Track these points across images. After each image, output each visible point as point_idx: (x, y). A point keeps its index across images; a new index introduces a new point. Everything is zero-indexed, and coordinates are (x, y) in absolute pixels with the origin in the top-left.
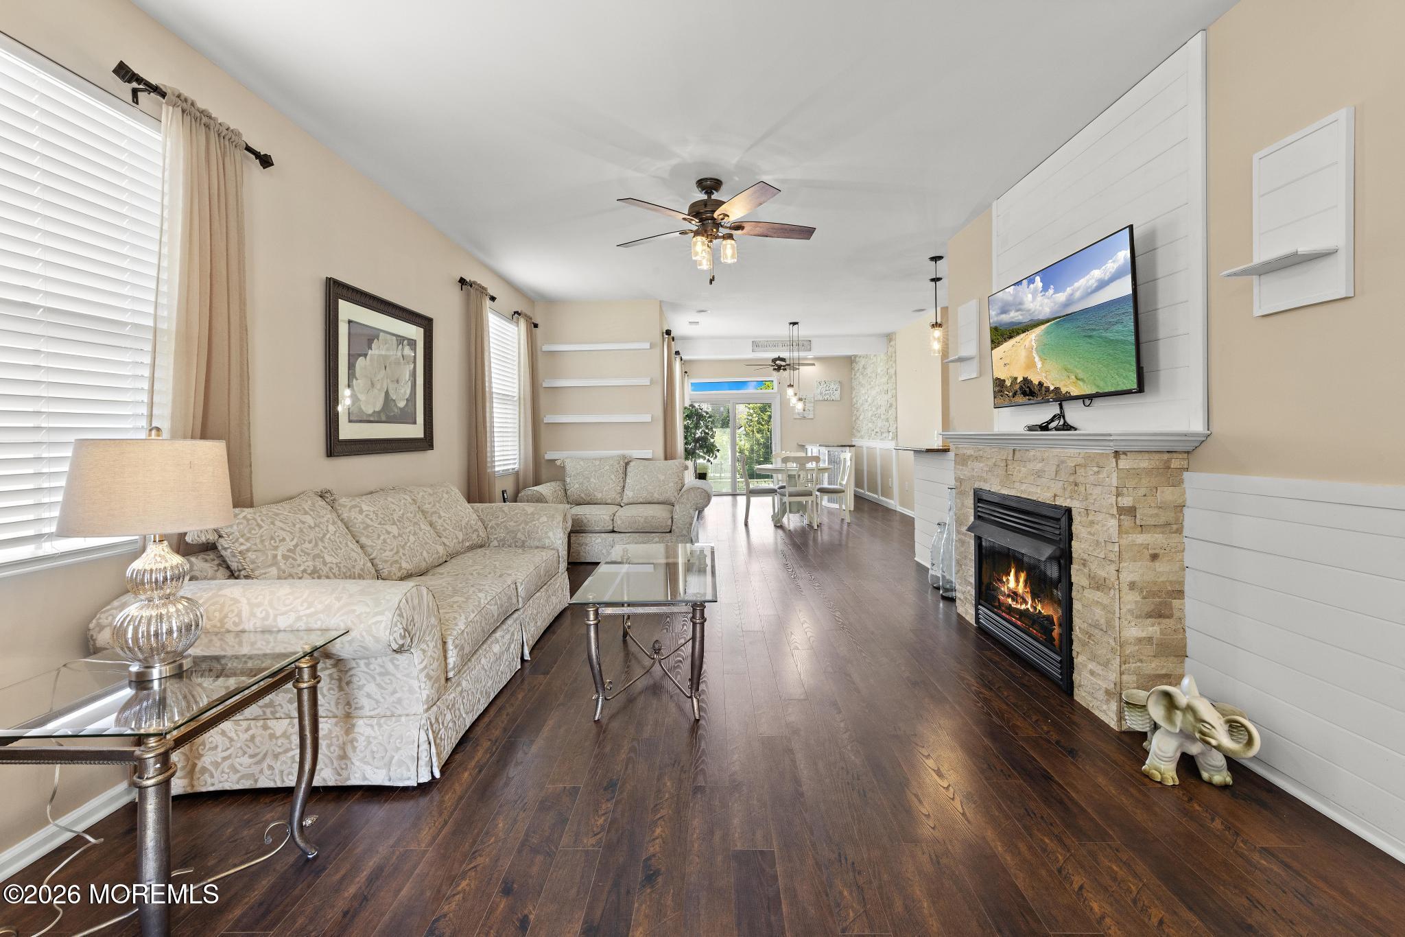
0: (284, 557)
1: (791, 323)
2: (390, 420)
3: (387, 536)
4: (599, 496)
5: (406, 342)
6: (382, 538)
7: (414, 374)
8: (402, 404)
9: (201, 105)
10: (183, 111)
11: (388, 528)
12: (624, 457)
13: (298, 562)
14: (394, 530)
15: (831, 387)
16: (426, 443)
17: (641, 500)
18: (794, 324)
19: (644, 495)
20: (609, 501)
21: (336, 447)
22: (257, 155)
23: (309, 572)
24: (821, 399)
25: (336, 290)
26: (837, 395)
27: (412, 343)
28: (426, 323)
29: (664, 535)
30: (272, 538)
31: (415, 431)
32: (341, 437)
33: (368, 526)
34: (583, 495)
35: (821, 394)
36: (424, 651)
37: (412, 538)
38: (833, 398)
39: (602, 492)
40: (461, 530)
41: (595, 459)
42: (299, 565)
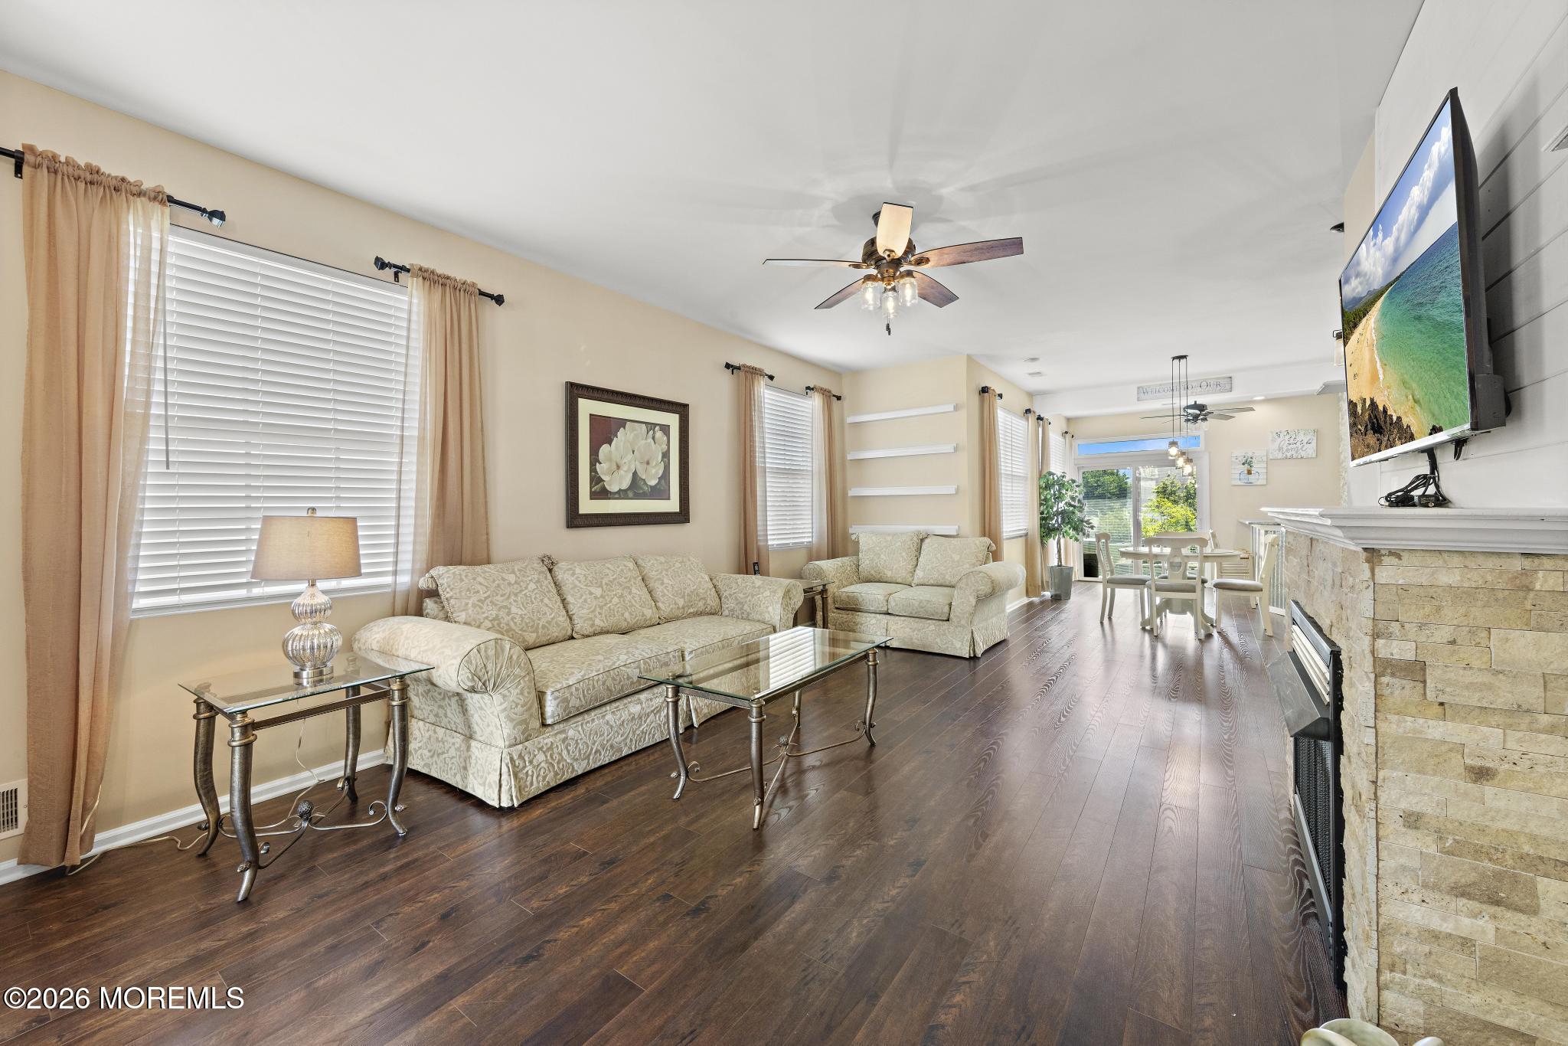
0: (474, 605)
1: (1174, 358)
2: (638, 496)
3: (589, 596)
4: (889, 574)
5: (657, 428)
6: (584, 597)
7: (666, 455)
8: (653, 482)
9: (439, 271)
10: (424, 278)
11: (593, 590)
12: (918, 533)
13: (483, 610)
14: (598, 592)
15: (1299, 439)
16: (682, 516)
17: (932, 582)
18: (1180, 358)
19: (935, 577)
20: (899, 580)
21: (575, 520)
22: (491, 297)
23: (490, 619)
24: (1280, 456)
25: (575, 391)
26: (1310, 450)
27: (665, 429)
28: (681, 409)
29: (941, 622)
30: (468, 590)
31: (672, 505)
32: (580, 512)
33: (576, 586)
34: (872, 572)
35: (1280, 449)
36: (504, 696)
37: (615, 600)
38: (1303, 454)
39: (892, 570)
40: (683, 597)
41: (889, 535)
42: (484, 613)
